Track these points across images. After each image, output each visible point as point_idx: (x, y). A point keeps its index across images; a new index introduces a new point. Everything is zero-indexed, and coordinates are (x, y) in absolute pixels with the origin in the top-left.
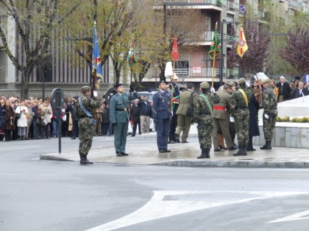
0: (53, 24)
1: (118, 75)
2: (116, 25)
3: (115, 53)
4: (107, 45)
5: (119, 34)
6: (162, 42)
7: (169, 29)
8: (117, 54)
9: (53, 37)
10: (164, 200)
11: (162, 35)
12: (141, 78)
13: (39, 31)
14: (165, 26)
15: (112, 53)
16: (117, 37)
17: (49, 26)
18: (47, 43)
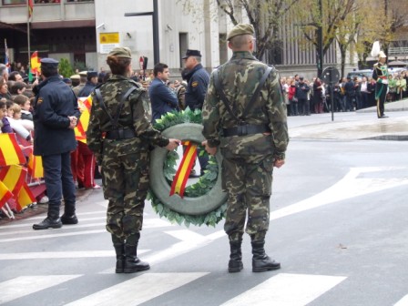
0: (281, 11)
1: (343, 56)
2: (339, 10)
3: (341, 36)
4: (332, 29)
5: (343, 18)
6: (384, 23)
7: (389, 12)
8: (342, 37)
9: (280, 23)
10: (358, 177)
11: (384, 17)
12: (365, 58)
13: (267, 19)
14: (386, 9)
15: (337, 36)
16: (341, 21)
17: (276, 13)
18: (276, 29)
